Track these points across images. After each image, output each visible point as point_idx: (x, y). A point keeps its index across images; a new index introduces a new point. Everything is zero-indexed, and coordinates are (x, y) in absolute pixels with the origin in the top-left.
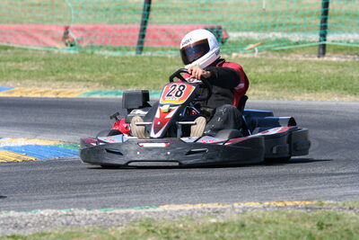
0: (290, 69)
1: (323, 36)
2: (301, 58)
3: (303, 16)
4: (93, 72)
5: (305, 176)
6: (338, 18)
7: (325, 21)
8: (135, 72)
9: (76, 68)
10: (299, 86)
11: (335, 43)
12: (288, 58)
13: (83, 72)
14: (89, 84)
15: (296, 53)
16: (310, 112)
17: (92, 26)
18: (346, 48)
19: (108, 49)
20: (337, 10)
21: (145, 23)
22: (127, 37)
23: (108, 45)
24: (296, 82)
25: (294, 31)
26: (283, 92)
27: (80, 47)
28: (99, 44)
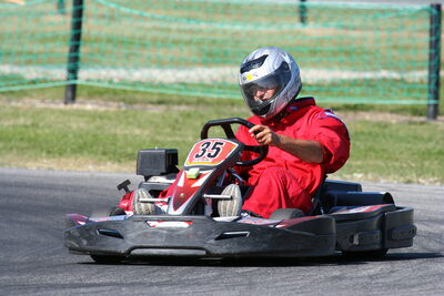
0: (21, 121)
1: (73, 72)
2: (39, 105)
3: (44, 40)
5: (38, 288)
6: (95, 46)
7: (76, 48)
10: (34, 147)
11: (91, 84)
12: (20, 104)
15: (31, 97)
16: (51, 187)
18: (107, 91)
20: (94, 33)
25: (29, 63)
26: (9, 156)
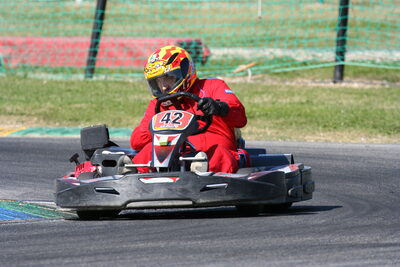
4: (28, 102)
8: (87, 102)
9: (5, 97)
13: (14, 102)
14: (24, 118)
17: (23, 40)
19: (46, 71)
21: (97, 35)
22: (72, 54)
23: (46, 66)
24: (306, 116)
27: (8, 69)
28: (34, 64)
